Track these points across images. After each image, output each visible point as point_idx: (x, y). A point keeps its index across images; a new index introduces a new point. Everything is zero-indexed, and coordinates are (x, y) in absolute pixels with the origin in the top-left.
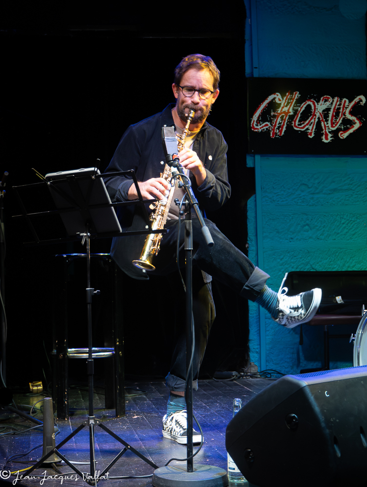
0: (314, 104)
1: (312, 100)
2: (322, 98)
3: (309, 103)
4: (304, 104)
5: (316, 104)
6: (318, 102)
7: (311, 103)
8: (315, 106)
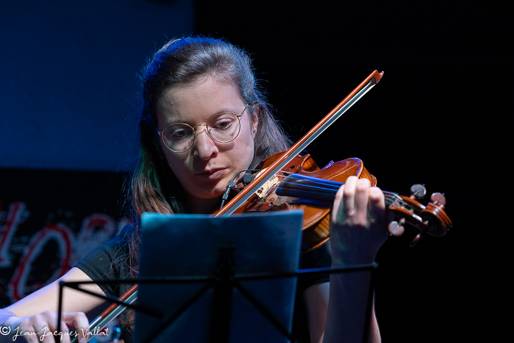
0: (65, 236)
1: (61, 226)
2: (86, 222)
3: (51, 234)
4: (40, 238)
5: (71, 237)
6: (77, 230)
7: (58, 236)
8: (68, 243)
